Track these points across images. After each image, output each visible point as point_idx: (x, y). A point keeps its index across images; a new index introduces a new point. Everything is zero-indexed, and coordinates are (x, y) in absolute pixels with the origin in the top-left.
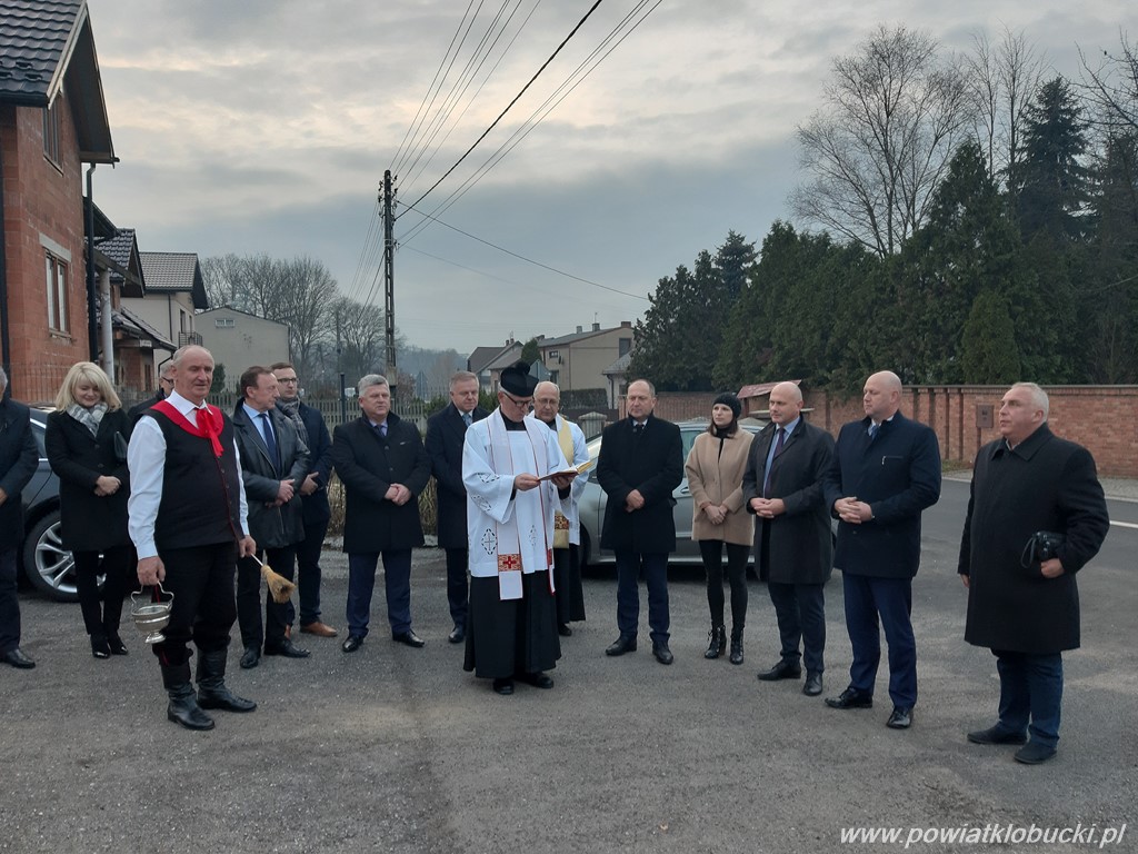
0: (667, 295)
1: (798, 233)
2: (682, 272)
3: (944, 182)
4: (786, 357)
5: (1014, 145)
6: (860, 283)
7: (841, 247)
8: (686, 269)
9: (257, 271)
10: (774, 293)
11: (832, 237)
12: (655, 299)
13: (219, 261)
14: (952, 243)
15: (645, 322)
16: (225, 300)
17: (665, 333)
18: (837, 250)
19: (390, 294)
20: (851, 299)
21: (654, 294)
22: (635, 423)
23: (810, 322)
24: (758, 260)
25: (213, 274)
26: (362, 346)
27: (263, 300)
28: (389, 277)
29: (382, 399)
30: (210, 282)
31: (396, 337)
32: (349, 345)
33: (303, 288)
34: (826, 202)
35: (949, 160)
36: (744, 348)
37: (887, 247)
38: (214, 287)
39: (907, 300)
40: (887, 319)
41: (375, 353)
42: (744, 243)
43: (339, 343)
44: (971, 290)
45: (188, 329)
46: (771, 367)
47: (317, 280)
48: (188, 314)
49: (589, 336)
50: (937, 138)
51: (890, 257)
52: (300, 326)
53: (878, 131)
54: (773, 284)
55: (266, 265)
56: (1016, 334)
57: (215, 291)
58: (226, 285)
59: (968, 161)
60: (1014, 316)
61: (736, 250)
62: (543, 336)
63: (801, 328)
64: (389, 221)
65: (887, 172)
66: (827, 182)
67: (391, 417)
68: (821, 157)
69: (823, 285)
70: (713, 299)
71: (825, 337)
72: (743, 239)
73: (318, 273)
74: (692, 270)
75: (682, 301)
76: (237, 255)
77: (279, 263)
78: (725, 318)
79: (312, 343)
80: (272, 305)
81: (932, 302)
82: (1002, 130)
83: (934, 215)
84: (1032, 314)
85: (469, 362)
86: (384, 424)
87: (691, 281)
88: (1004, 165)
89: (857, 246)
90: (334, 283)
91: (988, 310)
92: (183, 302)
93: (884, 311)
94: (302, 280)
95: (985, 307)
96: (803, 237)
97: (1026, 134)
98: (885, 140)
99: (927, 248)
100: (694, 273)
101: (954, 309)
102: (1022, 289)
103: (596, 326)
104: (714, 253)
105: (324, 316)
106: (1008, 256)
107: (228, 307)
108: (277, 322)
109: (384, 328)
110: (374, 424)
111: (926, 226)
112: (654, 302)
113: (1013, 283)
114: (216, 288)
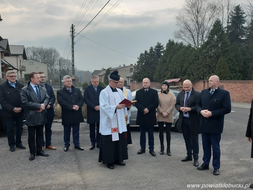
0: (142, 57)
1: (175, 42)
2: (146, 52)
3: (212, 30)
4: (172, 73)
5: (228, 21)
6: (190, 55)
7: (186, 46)
8: (147, 51)
9: (40, 50)
10: (169, 57)
11: (184, 43)
12: (139, 58)
13: (30, 48)
14: (213, 45)
15: (137, 64)
16: (31, 58)
17: (142, 67)
18: (185, 46)
19: (73, 56)
20: (188, 59)
21: (139, 57)
22: (145, 90)
23: (178, 64)
24: (165, 49)
25: (28, 51)
26: (66, 70)
27: (41, 58)
28: (73, 51)
29: (70, 82)
30: (28, 53)
31: (75, 67)
32: (63, 69)
33: (51, 55)
34: (182, 34)
35: (213, 24)
36: (162, 71)
37: (197, 46)
38: (29, 54)
39: (202, 59)
40: (197, 64)
41: (69, 71)
42: (161, 45)
43: (60, 69)
44: (218, 57)
45: (22, 65)
46: (168, 75)
47: (55, 53)
48: (22, 61)
49: (123, 68)
50: (210, 19)
51: (198, 48)
52: (50, 64)
53: (195, 17)
54: (169, 55)
55: (42, 49)
56: (229, 68)
57: (29, 56)
58: (32, 54)
59: (218, 24)
60: (228, 63)
61: (159, 47)
62: (111, 68)
63: (176, 66)
64: (73, 37)
65: (197, 27)
66: (183, 30)
67: (72, 87)
68: (181, 23)
69: (181, 55)
70: (153, 59)
71: (182, 68)
72: (161, 44)
73: (55, 51)
74: (148, 51)
75: (146, 59)
76: (34, 46)
77: (45, 49)
78: (157, 63)
79: (54, 69)
80: (43, 59)
81: (209, 60)
82: (226, 17)
83: (209, 38)
84: (233, 63)
85: (93, 74)
86: (71, 89)
87: (148, 54)
88: (226, 26)
89: (190, 46)
90: (59, 54)
91: (222, 62)
92: (21, 58)
93: (197, 62)
94: (51, 53)
95: (221, 61)
96: (176, 43)
97: (231, 18)
98: (197, 19)
99: (207, 46)
100: (149, 52)
101: (214, 61)
102: (231, 57)
103: (124, 65)
104: (154, 47)
105: (56, 62)
106: (227, 48)
107: (32, 59)
108: (45, 63)
109: (72, 65)
110: (68, 89)
111: (207, 41)
112: (139, 59)
113: (228, 55)
114: (29, 55)
